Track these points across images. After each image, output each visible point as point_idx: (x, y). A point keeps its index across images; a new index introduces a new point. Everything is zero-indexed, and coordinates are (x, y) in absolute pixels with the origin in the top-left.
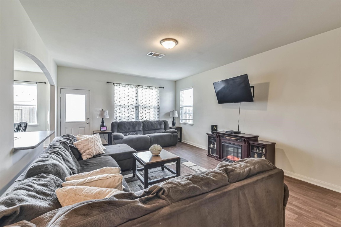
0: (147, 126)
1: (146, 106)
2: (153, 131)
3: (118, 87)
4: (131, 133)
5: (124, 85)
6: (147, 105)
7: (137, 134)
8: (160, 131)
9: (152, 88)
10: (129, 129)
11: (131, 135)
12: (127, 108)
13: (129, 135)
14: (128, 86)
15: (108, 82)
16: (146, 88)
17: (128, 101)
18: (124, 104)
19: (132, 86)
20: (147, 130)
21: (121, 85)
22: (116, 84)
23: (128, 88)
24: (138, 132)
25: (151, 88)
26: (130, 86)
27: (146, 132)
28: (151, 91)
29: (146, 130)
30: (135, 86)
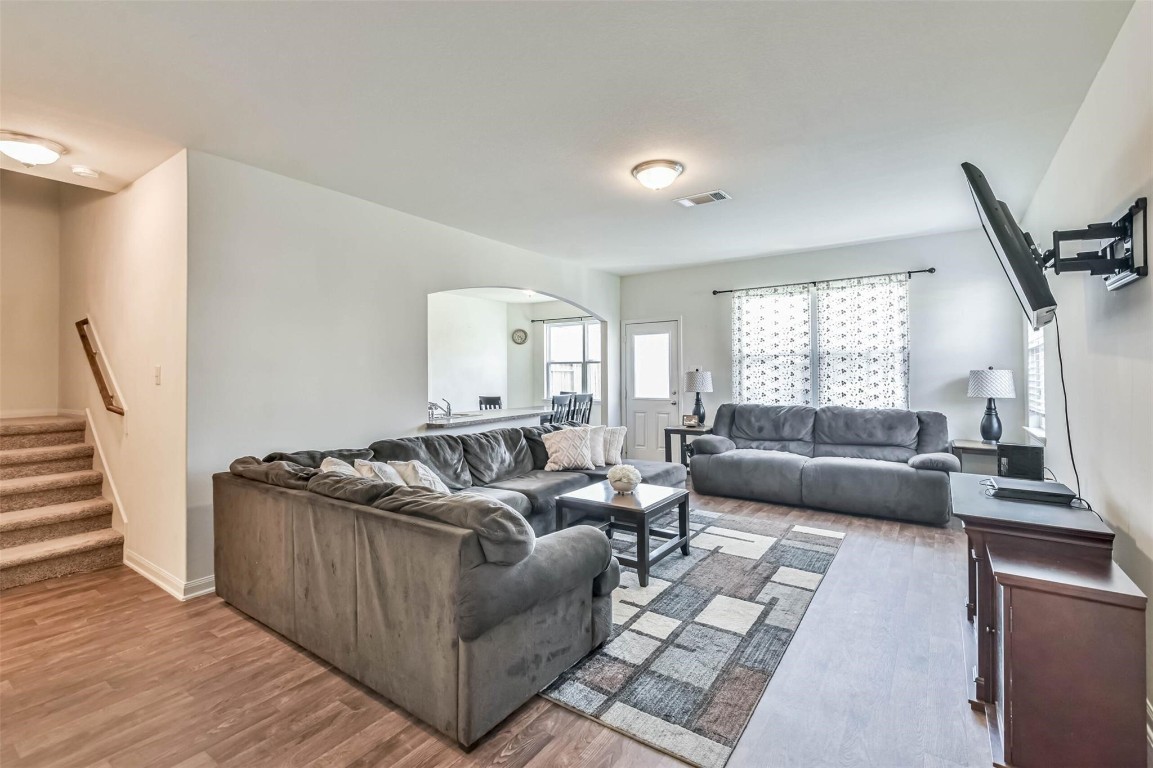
0: (830, 426)
1: (843, 353)
2: (854, 450)
3: (744, 299)
4: (767, 444)
5: (759, 292)
6: (848, 349)
7: (783, 449)
8: (887, 451)
9: (872, 280)
10: (761, 429)
11: (764, 449)
12: (770, 363)
13: (758, 448)
14: (776, 291)
15: (715, 293)
16: (843, 288)
17: (776, 340)
18: (762, 351)
19: (790, 289)
20: (828, 440)
21: (751, 292)
22: (738, 294)
23: (776, 297)
24: (792, 445)
25: (865, 281)
26: (780, 290)
27: (823, 448)
28: (866, 292)
29: (825, 443)
30: (798, 289)
